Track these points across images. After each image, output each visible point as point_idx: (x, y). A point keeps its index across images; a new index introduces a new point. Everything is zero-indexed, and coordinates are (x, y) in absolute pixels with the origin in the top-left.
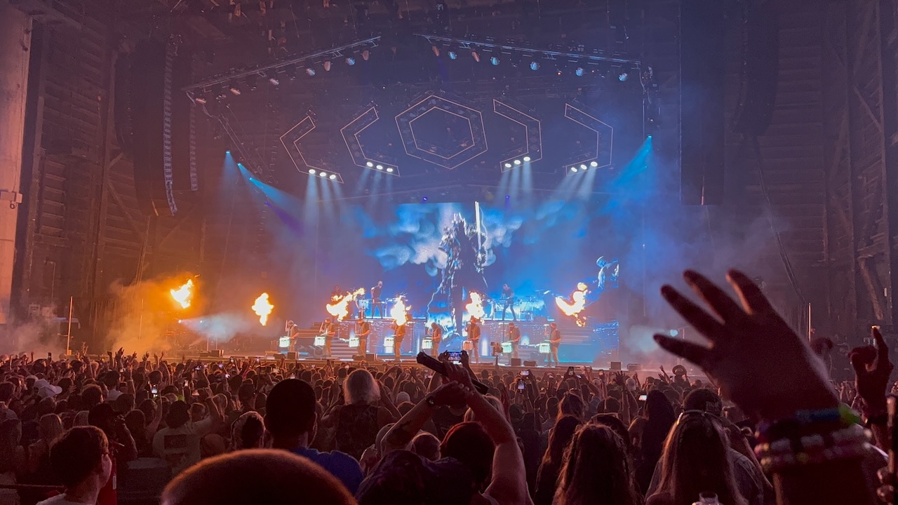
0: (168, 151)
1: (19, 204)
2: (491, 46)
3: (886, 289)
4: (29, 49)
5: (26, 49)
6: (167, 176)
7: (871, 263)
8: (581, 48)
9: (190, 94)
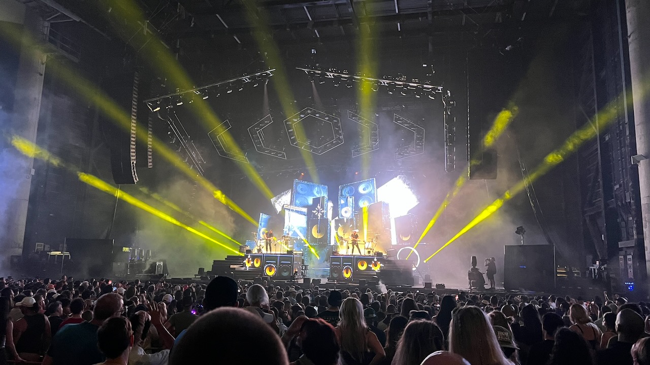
0: (134, 141)
1: (32, 175)
2: (347, 76)
3: (603, 236)
4: (43, 75)
5: (41, 75)
6: (132, 158)
7: (593, 219)
8: (404, 78)
9: (149, 105)
